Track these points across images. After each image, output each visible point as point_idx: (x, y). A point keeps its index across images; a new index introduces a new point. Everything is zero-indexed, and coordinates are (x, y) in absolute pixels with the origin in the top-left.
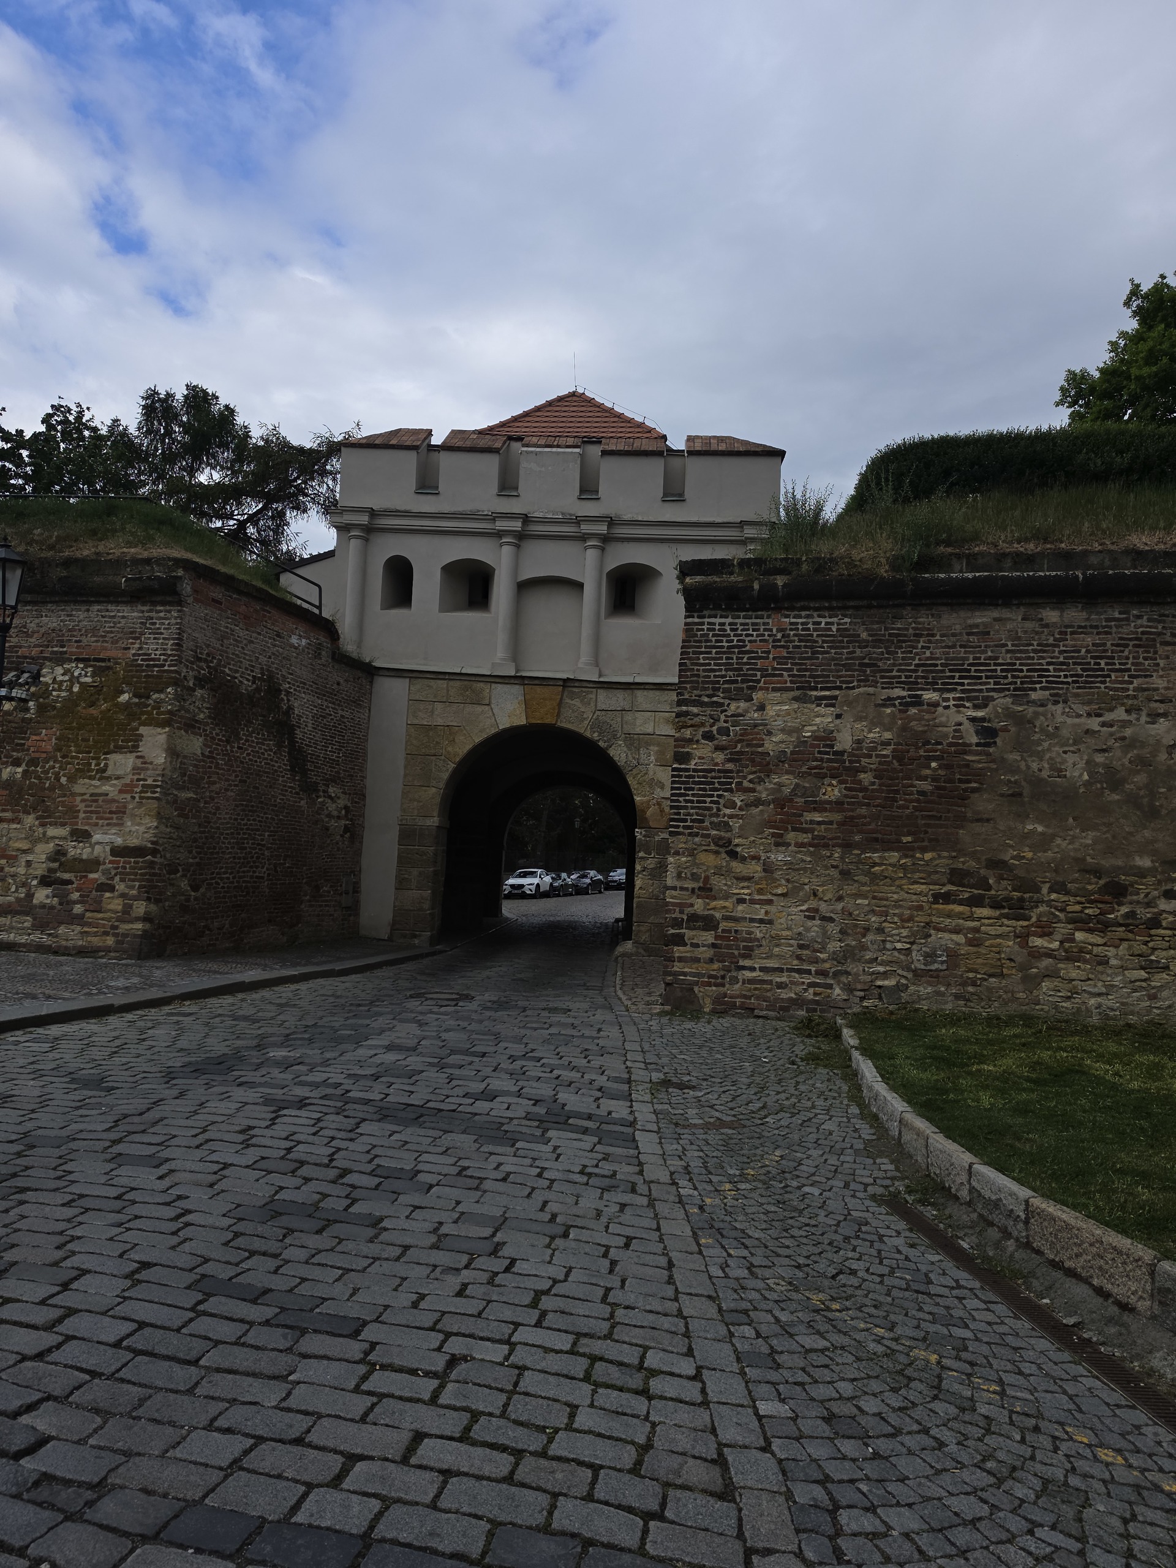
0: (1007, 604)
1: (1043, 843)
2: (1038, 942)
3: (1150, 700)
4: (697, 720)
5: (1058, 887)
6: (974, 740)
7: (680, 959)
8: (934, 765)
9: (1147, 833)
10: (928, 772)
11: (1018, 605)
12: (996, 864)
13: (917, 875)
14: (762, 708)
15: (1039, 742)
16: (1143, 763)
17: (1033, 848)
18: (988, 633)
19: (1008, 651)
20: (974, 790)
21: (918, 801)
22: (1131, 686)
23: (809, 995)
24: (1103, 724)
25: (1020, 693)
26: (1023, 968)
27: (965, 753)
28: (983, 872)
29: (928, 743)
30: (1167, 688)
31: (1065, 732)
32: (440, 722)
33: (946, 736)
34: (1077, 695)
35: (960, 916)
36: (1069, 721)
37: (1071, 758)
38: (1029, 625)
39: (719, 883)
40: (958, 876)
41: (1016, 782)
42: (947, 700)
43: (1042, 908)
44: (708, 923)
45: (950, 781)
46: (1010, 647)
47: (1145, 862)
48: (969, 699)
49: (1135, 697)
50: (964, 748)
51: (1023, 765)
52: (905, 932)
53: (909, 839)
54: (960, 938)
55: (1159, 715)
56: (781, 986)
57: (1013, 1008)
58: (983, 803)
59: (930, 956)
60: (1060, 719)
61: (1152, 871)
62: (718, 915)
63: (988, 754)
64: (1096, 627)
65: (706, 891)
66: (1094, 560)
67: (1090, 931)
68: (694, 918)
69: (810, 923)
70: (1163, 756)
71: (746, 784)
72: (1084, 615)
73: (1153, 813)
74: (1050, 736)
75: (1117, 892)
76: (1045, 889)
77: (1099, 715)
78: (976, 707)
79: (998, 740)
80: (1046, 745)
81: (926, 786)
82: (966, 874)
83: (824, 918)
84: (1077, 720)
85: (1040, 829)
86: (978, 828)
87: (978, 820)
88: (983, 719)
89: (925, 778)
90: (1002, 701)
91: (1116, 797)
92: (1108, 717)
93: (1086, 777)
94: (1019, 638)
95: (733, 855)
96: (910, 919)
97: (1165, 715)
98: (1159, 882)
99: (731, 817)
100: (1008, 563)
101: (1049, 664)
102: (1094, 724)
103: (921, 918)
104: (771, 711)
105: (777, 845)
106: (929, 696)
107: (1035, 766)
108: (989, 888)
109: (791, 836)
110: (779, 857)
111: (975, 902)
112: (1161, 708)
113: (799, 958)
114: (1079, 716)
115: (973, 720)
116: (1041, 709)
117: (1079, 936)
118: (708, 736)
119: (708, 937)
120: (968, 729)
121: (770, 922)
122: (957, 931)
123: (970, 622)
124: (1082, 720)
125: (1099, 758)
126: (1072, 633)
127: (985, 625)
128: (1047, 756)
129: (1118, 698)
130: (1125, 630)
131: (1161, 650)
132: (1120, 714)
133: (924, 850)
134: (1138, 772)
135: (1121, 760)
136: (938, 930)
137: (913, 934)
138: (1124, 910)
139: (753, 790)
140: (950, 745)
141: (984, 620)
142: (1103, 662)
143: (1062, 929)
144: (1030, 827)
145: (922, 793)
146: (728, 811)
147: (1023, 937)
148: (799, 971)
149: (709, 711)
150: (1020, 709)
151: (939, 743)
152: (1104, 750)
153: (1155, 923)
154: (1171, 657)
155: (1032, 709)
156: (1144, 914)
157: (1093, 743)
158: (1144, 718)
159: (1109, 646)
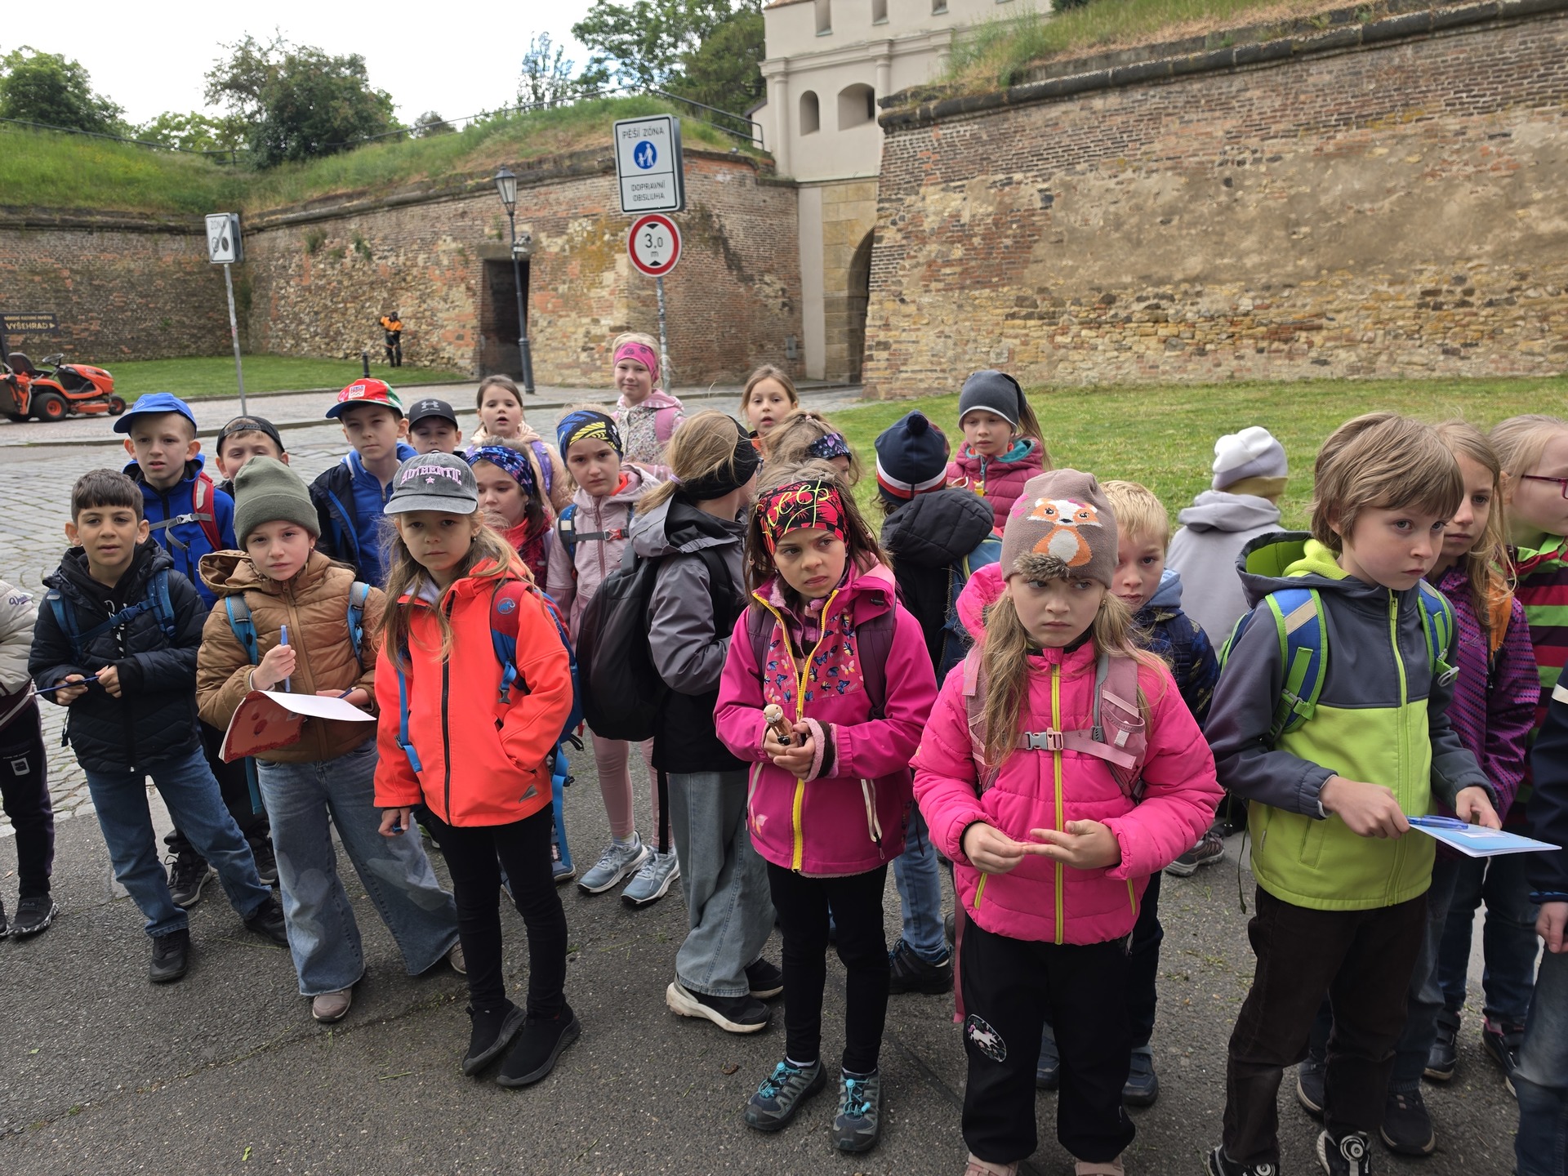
0: (1071, 100)
1: (1073, 270)
2: (1059, 339)
3: (1149, 160)
4: (888, 212)
5: (1077, 302)
6: (1039, 205)
7: (871, 370)
8: (1014, 226)
9: (1132, 259)
10: (1010, 232)
11: (1079, 99)
12: (1042, 290)
13: (998, 303)
14: (924, 199)
15: (1077, 202)
16: (1138, 208)
17: (1066, 277)
18: (1057, 124)
19: (1068, 136)
20: (1036, 241)
21: (1004, 252)
22: (1139, 152)
23: (935, 385)
24: (1118, 183)
25: (1070, 166)
26: (1049, 356)
27: (1033, 215)
28: (1035, 297)
29: (1012, 211)
30: (1162, 150)
31: (1094, 193)
32: (843, 217)
33: (1023, 205)
34: (1104, 164)
35: (1019, 327)
36: (1098, 183)
37: (1095, 211)
38: (1084, 113)
39: (893, 321)
40: (1021, 301)
41: (1061, 233)
42: (1026, 178)
43: (1066, 316)
44: (885, 346)
45: (1023, 237)
46: (1070, 133)
47: (1127, 279)
48: (1040, 176)
49: (1140, 160)
50: (1033, 212)
51: (1066, 220)
52: (987, 341)
53: (996, 279)
54: (1017, 341)
55: (1153, 171)
56: (921, 380)
57: (1040, 382)
58: (1040, 250)
59: (999, 355)
60: (1092, 182)
61: (1132, 284)
62: (891, 341)
63: (1047, 214)
64: (1125, 109)
65: (886, 326)
66: (1124, 57)
67: (1090, 328)
68: (879, 343)
69: (938, 340)
70: (1151, 201)
71: (912, 253)
72: (1119, 100)
73: (1139, 243)
74: (1085, 196)
75: (1110, 300)
76: (1069, 303)
77: (1115, 177)
78: (1044, 181)
79: (1053, 204)
80: (1081, 203)
81: (1008, 242)
82: (1025, 299)
83: (946, 337)
84: (1102, 183)
85: (1070, 263)
86: (1034, 267)
87: (1036, 262)
88: (1046, 190)
89: (1007, 237)
90: (1060, 174)
91: (1117, 235)
92: (1122, 177)
93: (1101, 223)
94: (1076, 125)
95: (902, 301)
96: (992, 332)
97: (1157, 171)
98: (1135, 292)
99: (903, 276)
100: (1071, 68)
101: (1092, 142)
102: (1112, 184)
103: (998, 331)
104: (928, 200)
105: (926, 291)
106: (1017, 177)
107: (1072, 219)
108: (1037, 307)
109: (934, 285)
110: (926, 299)
111: (1029, 316)
112: (1154, 166)
113: (932, 363)
114: (1103, 179)
115: (1040, 191)
116: (1082, 177)
117: (1084, 333)
118: (894, 223)
119: (884, 355)
120: (1037, 197)
121: (917, 342)
122: (1016, 337)
123: (1048, 117)
124: (1106, 182)
125: (1112, 209)
126: (1110, 116)
127: (1056, 118)
128: (1081, 211)
129: (1130, 162)
130: (1143, 108)
131: (1165, 120)
132: (1129, 174)
133: (1003, 286)
134: (1133, 216)
135: (1124, 207)
136: (1007, 337)
137: (992, 341)
138: (1112, 312)
139: (915, 257)
140: (1026, 210)
141: (1057, 114)
142: (1125, 135)
143: (1075, 329)
144: (1064, 263)
145: (1006, 247)
146: (901, 273)
147: (1051, 337)
148: (931, 371)
149: (895, 205)
150: (1069, 178)
151: (1018, 210)
152: (1115, 202)
153: (1128, 320)
154: (1171, 125)
155: (1076, 178)
156: (1123, 314)
157: (1110, 198)
158: (1143, 174)
159: (1131, 123)
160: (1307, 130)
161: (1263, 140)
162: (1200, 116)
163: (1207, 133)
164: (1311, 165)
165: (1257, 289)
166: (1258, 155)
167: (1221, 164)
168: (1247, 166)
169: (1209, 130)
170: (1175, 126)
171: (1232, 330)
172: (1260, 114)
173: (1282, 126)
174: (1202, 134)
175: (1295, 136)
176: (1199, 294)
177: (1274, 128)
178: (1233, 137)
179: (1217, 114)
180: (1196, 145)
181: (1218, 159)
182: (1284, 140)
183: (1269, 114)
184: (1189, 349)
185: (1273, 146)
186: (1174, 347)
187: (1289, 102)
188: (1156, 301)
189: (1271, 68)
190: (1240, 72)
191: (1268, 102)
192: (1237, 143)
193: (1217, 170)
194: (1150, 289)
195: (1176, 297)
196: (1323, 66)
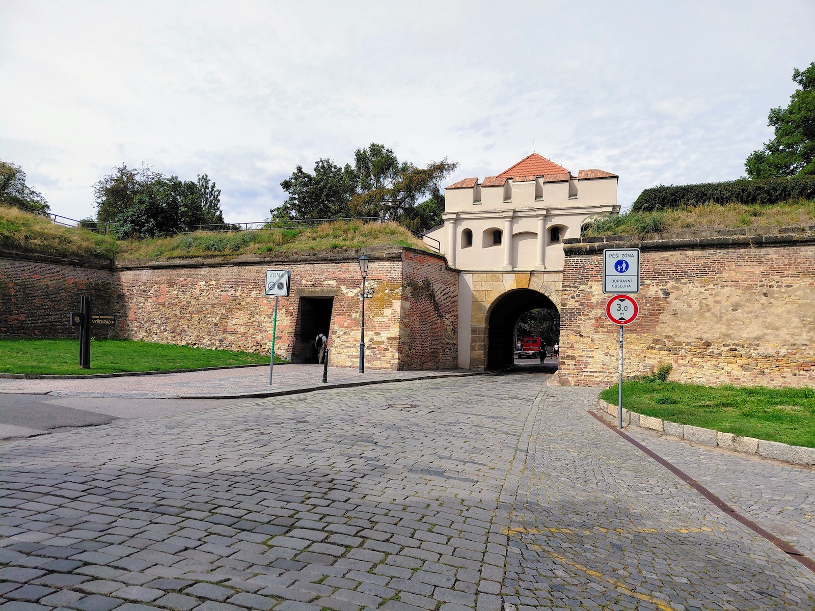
0: (675, 250)
1: (684, 329)
2: (681, 361)
3: (721, 281)
4: (569, 292)
5: (689, 344)
6: (662, 296)
7: (564, 369)
8: (648, 305)
9: (718, 326)
10: (646, 307)
12: (668, 337)
13: (642, 341)
14: (591, 287)
15: (684, 296)
16: (719, 302)
17: (681, 331)
18: (668, 260)
19: (675, 266)
20: (661, 313)
21: (643, 317)
22: (716, 277)
23: (606, 379)
24: (706, 290)
25: (678, 280)
28: (664, 339)
29: (646, 298)
30: (728, 277)
31: (693, 293)
32: (484, 289)
33: (652, 295)
34: (697, 280)
35: (656, 354)
36: (694, 289)
37: (694, 301)
38: (682, 256)
39: (576, 345)
40: (656, 341)
41: (675, 310)
42: (653, 283)
43: (683, 350)
44: (573, 358)
45: (653, 310)
47: (717, 335)
48: (661, 283)
49: (717, 280)
50: (658, 299)
51: (678, 305)
52: (637, 359)
53: (640, 329)
54: (655, 361)
55: (724, 286)
56: (596, 377)
58: (664, 317)
59: (645, 367)
60: (691, 288)
61: (720, 338)
62: (576, 355)
63: (667, 301)
64: (705, 257)
65: (572, 347)
66: (704, 234)
67: (698, 357)
68: (568, 356)
69: (606, 357)
70: (725, 300)
71: (585, 313)
72: (701, 253)
73: (721, 319)
74: (688, 294)
75: (708, 344)
76: (684, 344)
77: (704, 287)
78: (663, 285)
79: (670, 296)
80: (686, 297)
81: (646, 312)
82: (658, 340)
83: (610, 355)
84: (697, 289)
85: (683, 325)
86: (661, 325)
87: (662, 323)
88: (665, 289)
89: (645, 310)
90: (672, 283)
91: (709, 314)
92: (707, 287)
93: (699, 308)
94: (678, 261)
95: (581, 336)
97: (727, 286)
98: (722, 341)
99: (580, 324)
100: (675, 236)
101: (688, 270)
102: (703, 290)
103: (643, 355)
104: (594, 289)
105: (596, 332)
106: (647, 282)
107: (682, 304)
108: (665, 345)
109: (600, 329)
110: (596, 336)
111: (660, 349)
112: (725, 284)
113: (603, 368)
114: (698, 287)
115: (662, 290)
116: (685, 285)
117: (695, 359)
118: (573, 297)
119: (573, 362)
120: (660, 292)
121: (593, 357)
122: (654, 359)
123: (662, 256)
125: (704, 301)
126: (697, 259)
127: (667, 257)
128: (686, 301)
129: (711, 281)
130: (715, 257)
131: (727, 264)
132: (711, 286)
133: (644, 333)
134: (716, 306)
135: (710, 301)
136: (648, 358)
137: (640, 360)
138: (710, 350)
139: (588, 315)
140: (654, 298)
141: (667, 255)
142: (706, 269)
143: (689, 357)
144: (680, 324)
145: (644, 314)
146: (580, 322)
147: (676, 360)
148: (602, 372)
149: (573, 289)
150: (678, 285)
151: (650, 298)
152: (706, 299)
153: (720, 354)
154: (731, 266)
155: (682, 285)
156: (717, 352)
157: (702, 296)
158: (719, 287)
159: (709, 263)
160: (804, 275)
161: (781, 277)
162: (746, 263)
163: (751, 272)
164: (808, 291)
165: (789, 345)
166: (779, 284)
167: (761, 286)
168: (775, 288)
169: (751, 270)
170: (733, 267)
171: (777, 363)
172: (777, 265)
173: (790, 272)
174: (749, 272)
175: (798, 277)
176: (758, 345)
177: (786, 273)
178: (765, 274)
179: (755, 263)
180: (746, 276)
181: (759, 284)
182: (792, 278)
183: (782, 266)
184: (756, 371)
185: (788, 280)
186: (747, 370)
187: (792, 262)
188: (734, 347)
189: (780, 247)
190: (765, 246)
191: (781, 261)
192: (768, 277)
193: (759, 289)
194: (730, 341)
195: (745, 346)
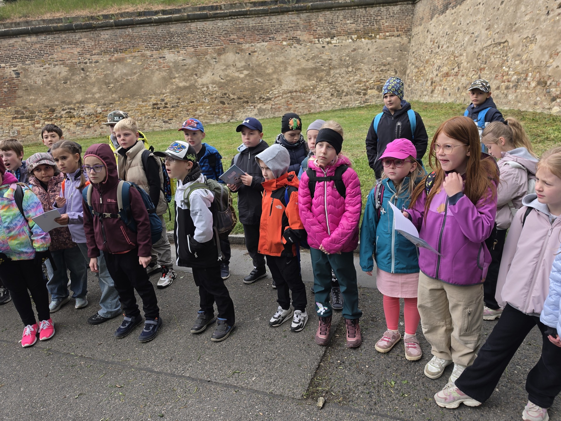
0: (17, 37)
1: (35, 101)
2: (36, 125)
3: (53, 61)
5: (40, 112)
6: (15, 76)
8: (6, 84)
9: (57, 96)
10: (5, 86)
11: (20, 37)
12: (25, 108)
13: (8, 113)
15: (30, 75)
16: (54, 78)
17: (33, 103)
18: (14, 46)
19: (20, 51)
20: (17, 90)
21: (5, 94)
22: (49, 58)
24: (44, 69)
25: (23, 62)
26: (34, 132)
27: (13, 80)
28: (22, 110)
29: (4, 78)
30: (57, 58)
31: (35, 72)
33: (8, 76)
34: (37, 61)
35: (19, 122)
36: (36, 69)
37: (38, 78)
38: (23, 43)
40: (17, 112)
41: (26, 86)
42: (7, 66)
43: (37, 117)
45: (11, 88)
46: (20, 49)
47: (57, 103)
48: (12, 65)
49: (50, 61)
50: (13, 79)
51: (27, 81)
52: (7, 128)
53: (4, 104)
54: (20, 127)
55: (56, 65)
57: (33, 142)
58: (20, 93)
59: (14, 133)
60: (34, 68)
61: (59, 105)
63: (19, 80)
64: (39, 42)
66: (34, 23)
67: (48, 121)
70: (58, 76)
72: (36, 39)
73: (58, 90)
74: (33, 73)
75: (53, 111)
76: (37, 113)
77: (42, 66)
78: (14, 67)
79: (20, 76)
80: (31, 76)
81: (6, 90)
82: (19, 111)
84: (38, 68)
85: (33, 98)
86: (19, 99)
87: (19, 97)
88: (16, 70)
89: (5, 88)
90: (20, 65)
91: (49, 87)
92: (45, 67)
93: (42, 83)
94: (22, 47)
96: (8, 124)
97: (57, 65)
98: (61, 107)
101: (30, 53)
102: (41, 69)
103: (11, 124)
106: (3, 65)
107: (30, 82)
108: (24, 114)
111: (22, 118)
112: (56, 63)
114: (38, 67)
115: (14, 71)
116: (29, 66)
120: (13, 73)
122: (19, 126)
123: (9, 43)
124: (39, 68)
125: (44, 78)
126: (34, 44)
127: (13, 44)
128: (32, 78)
129: (46, 61)
130: (46, 42)
131: (55, 47)
132: (47, 66)
133: (8, 107)
134: (53, 80)
135: (49, 77)
136: (15, 126)
137: (10, 128)
138: (55, 115)
140: (9, 78)
141: (13, 42)
142: (42, 52)
143: (42, 121)
144: (31, 97)
145: (5, 92)
147: (33, 125)
150: (24, 66)
151: (6, 78)
152: (45, 76)
153: (61, 117)
154: (58, 49)
155: (27, 67)
156: (59, 115)
157: (42, 74)
158: (53, 66)
159: (43, 47)
160: (105, 53)
161: (91, 55)
162: (68, 46)
163: (71, 52)
164: (109, 64)
165: (102, 105)
166: (91, 61)
167: (79, 63)
168: (88, 64)
169: (72, 51)
170: (60, 49)
171: (97, 119)
172: (88, 47)
173: (96, 51)
174: (70, 53)
175: (101, 55)
176: (83, 107)
177: (94, 52)
178: (81, 54)
179: (74, 46)
180: (69, 56)
181: (78, 61)
182: (98, 56)
183: (91, 47)
184: (85, 126)
185: (95, 58)
186: (79, 126)
187: (97, 43)
188: (69, 110)
189: (88, 31)
190: (77, 32)
191: (89, 43)
192: (83, 56)
193: (78, 65)
194: (66, 106)
195: (76, 109)
196: (105, 32)
